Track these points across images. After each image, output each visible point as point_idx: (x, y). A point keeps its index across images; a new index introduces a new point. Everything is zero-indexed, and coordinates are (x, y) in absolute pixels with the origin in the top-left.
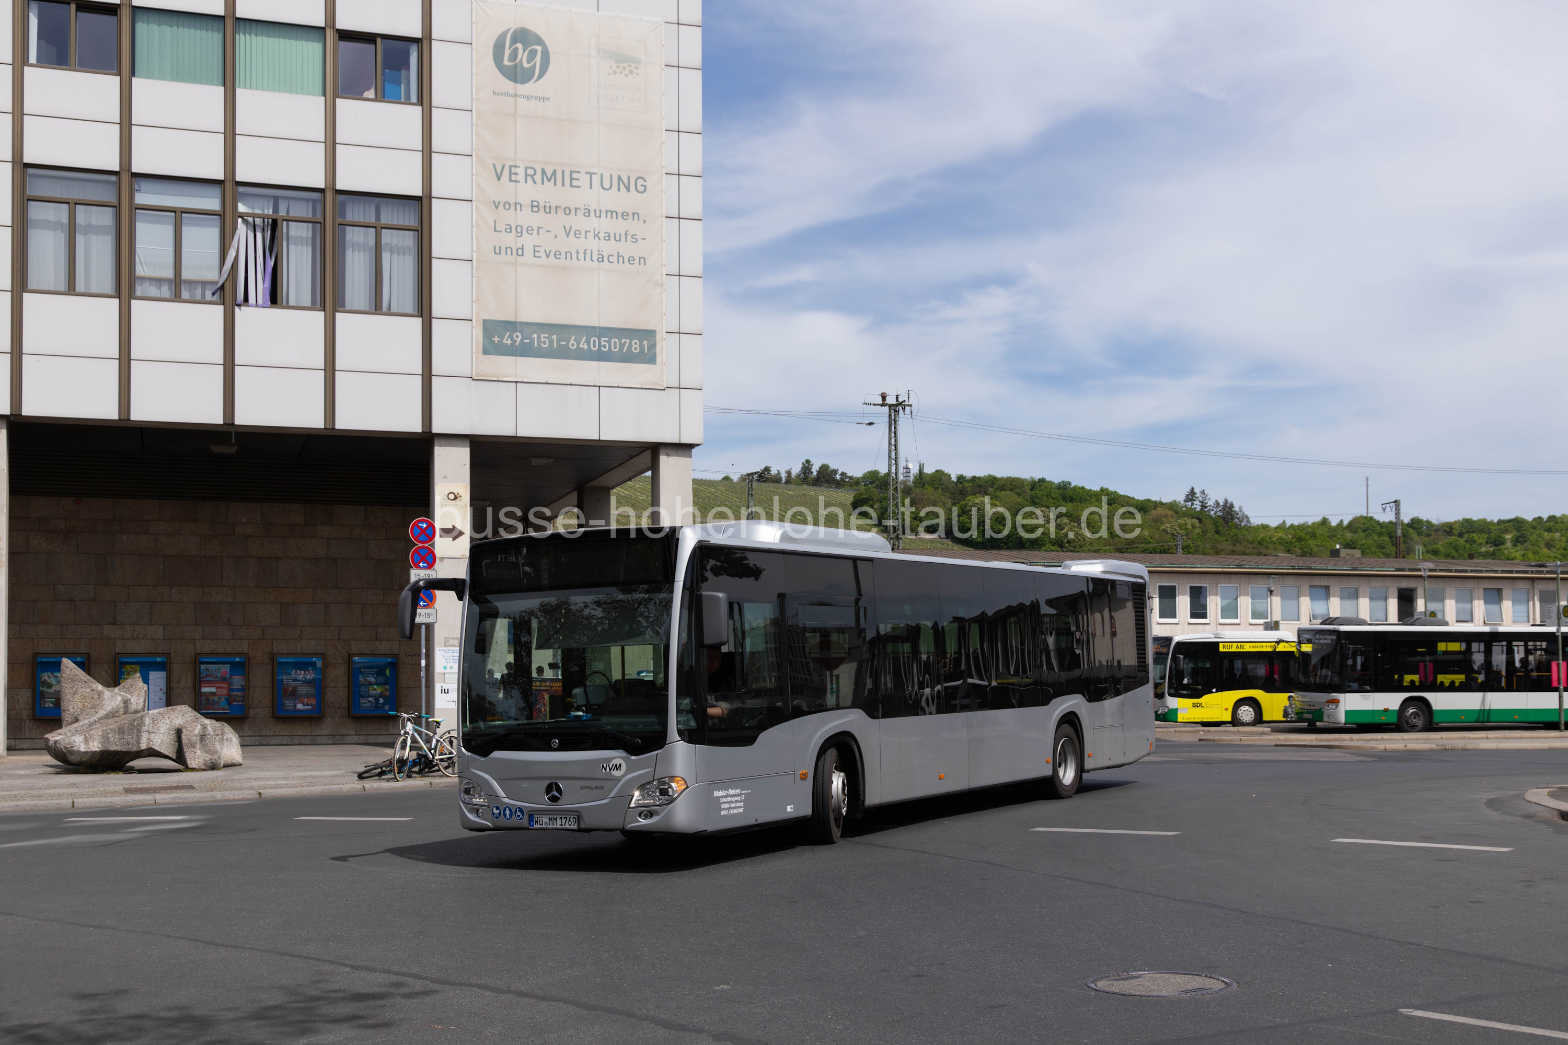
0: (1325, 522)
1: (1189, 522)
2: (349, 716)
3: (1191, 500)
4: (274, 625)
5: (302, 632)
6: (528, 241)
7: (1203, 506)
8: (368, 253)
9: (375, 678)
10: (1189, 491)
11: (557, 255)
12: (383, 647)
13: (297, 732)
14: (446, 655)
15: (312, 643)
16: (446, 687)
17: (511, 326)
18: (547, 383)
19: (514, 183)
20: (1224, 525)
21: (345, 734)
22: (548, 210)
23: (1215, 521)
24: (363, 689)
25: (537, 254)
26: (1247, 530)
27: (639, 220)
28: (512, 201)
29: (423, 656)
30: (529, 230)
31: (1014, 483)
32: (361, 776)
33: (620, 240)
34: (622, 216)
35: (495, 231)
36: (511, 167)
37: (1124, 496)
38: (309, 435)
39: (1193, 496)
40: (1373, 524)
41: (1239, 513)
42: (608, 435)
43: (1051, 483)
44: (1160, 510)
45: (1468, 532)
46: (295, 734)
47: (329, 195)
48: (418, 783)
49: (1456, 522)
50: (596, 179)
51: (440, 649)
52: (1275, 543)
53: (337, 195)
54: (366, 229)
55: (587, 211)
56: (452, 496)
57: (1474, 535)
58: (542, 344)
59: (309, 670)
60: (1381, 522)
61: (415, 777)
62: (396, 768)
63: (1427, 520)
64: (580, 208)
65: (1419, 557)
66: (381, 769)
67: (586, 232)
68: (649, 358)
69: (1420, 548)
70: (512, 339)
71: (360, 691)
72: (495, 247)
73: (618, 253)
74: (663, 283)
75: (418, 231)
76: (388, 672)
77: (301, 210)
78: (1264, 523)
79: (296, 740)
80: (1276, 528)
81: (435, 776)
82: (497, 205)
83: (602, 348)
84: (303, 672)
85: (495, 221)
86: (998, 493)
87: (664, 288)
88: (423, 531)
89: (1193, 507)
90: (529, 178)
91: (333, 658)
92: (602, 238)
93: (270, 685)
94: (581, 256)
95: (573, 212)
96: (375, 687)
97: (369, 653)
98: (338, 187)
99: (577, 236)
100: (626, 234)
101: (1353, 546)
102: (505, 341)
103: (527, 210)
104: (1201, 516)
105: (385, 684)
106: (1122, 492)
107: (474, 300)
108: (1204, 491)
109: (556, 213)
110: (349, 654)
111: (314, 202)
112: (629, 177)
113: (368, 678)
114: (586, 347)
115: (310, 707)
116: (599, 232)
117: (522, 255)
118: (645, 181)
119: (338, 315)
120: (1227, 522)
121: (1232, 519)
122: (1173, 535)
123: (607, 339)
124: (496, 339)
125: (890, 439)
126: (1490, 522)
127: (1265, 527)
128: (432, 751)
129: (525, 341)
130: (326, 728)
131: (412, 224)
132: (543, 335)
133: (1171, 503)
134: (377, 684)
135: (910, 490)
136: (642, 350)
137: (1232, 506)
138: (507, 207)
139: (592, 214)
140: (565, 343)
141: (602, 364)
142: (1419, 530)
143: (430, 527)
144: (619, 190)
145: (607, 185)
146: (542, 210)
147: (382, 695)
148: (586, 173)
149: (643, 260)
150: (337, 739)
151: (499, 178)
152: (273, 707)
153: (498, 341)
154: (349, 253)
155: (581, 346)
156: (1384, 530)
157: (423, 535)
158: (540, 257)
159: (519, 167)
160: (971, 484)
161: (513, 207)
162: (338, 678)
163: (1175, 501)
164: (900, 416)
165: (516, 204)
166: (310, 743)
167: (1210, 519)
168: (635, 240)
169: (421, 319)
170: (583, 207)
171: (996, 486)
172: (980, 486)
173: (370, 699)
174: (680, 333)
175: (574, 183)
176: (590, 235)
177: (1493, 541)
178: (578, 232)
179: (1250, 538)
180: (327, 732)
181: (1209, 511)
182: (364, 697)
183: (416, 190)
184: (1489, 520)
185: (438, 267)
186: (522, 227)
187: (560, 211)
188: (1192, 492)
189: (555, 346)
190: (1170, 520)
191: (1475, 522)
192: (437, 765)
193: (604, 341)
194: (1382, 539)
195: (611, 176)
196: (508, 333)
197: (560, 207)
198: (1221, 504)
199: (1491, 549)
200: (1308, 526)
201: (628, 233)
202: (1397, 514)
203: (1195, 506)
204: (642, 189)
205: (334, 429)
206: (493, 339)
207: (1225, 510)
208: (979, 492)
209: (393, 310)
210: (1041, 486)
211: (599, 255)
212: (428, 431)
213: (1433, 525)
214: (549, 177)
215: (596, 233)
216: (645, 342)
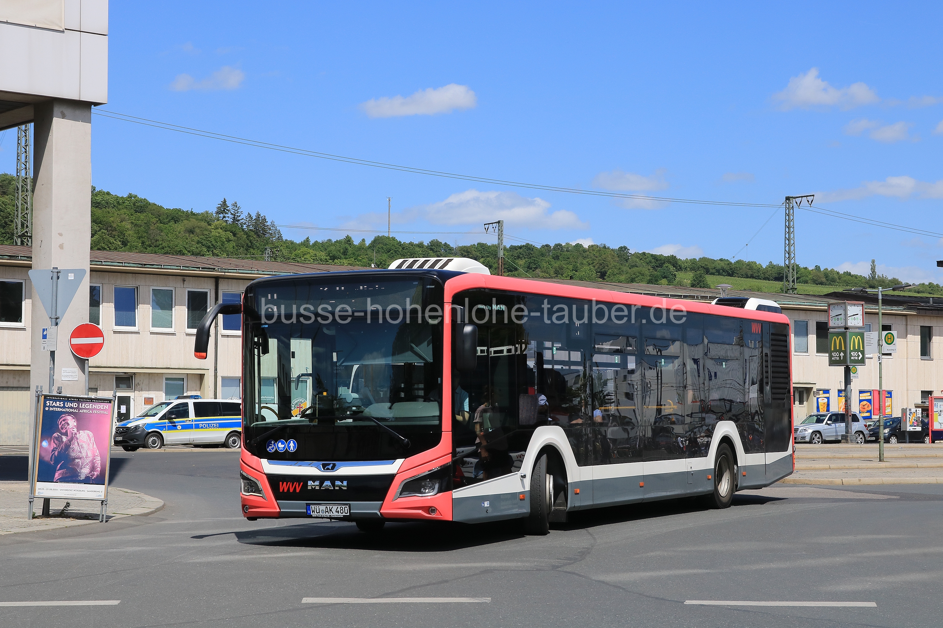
0: (348, 240)
1: (224, 235)
3: (223, 212)
7: (235, 219)
10: (221, 202)
20: (257, 238)
23: (248, 235)
37: (152, 204)
39: (224, 208)
40: (395, 245)
41: (271, 228)
45: (482, 257)
60: (402, 242)
63: (445, 243)
80: (299, 245)
104: (234, 230)
106: (151, 201)
108: (235, 203)
120: (258, 235)
121: (264, 234)
133: (202, 213)
137: (264, 220)
156: (406, 251)
163: (207, 213)
167: (242, 233)
181: (242, 224)
188: (224, 203)
190: (204, 232)
198: (254, 217)
203: (227, 219)
207: (257, 224)
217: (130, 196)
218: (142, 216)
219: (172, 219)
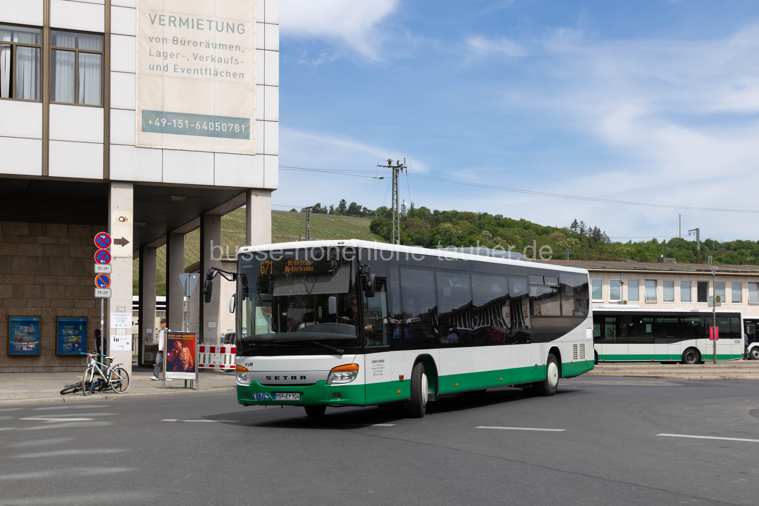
0: (654, 241)
1: (574, 240)
2: (56, 355)
3: (575, 227)
4: (9, 298)
5: (26, 303)
6: (171, 62)
7: (582, 230)
8: (70, 67)
9: (73, 331)
10: (574, 221)
11: (189, 71)
12: (78, 312)
13: (23, 365)
14: (117, 317)
15: (33, 309)
16: (117, 337)
17: (160, 114)
18: (182, 150)
19: (161, 26)
20: (594, 242)
21: (53, 366)
22: (183, 43)
23: (589, 240)
24: (65, 338)
25: (176, 70)
26: (608, 246)
27: (239, 50)
28: (161, 37)
29: (102, 318)
30: (172, 55)
31: (468, 215)
32: (62, 393)
33: (228, 63)
34: (229, 47)
35: (150, 55)
36: (160, 16)
37: (535, 224)
38: (32, 180)
39: (576, 225)
40: (683, 243)
41: (604, 235)
42: (219, 183)
43: (491, 216)
44: (556, 233)
45: (739, 248)
46: (22, 366)
47: (46, 31)
48: (98, 396)
49: (732, 242)
50: (213, 25)
51: (114, 313)
52: (625, 254)
53: (51, 31)
54: (69, 52)
55: (208, 44)
56: (122, 219)
57: (743, 250)
58: (179, 126)
59: (31, 326)
60: (688, 241)
61: (97, 393)
62: (84, 388)
63: (715, 241)
64: (203, 42)
65: (710, 263)
66: (75, 388)
67: (207, 57)
68: (245, 135)
69: (710, 257)
70: (160, 123)
71: (63, 339)
72: (150, 65)
73: (227, 70)
74: (254, 90)
75: (102, 54)
76: (81, 328)
77: (28, 39)
78: (618, 242)
79: (22, 370)
80: (625, 245)
81: (108, 393)
82: (151, 39)
83: (216, 129)
84: (27, 327)
85: (150, 49)
86: (459, 221)
87: (255, 93)
88: (103, 240)
89: (576, 231)
90: (172, 23)
91: (46, 319)
92: (216, 61)
93: (6, 335)
94: (204, 72)
95: (199, 45)
96: (73, 337)
97: (69, 316)
98: (52, 26)
99: (201, 59)
100: (232, 59)
101: (671, 256)
102: (156, 124)
103: (170, 43)
104: (581, 237)
105: (79, 335)
106: (533, 222)
107: (137, 98)
108: (582, 221)
109: (188, 45)
110: (56, 317)
111: (36, 34)
112: (234, 24)
113: (68, 332)
114: (206, 128)
115: (32, 349)
116: (215, 58)
117: (167, 70)
118: (243, 26)
119: (51, 105)
120: (596, 240)
121: (599, 239)
122: (564, 248)
123: (219, 123)
124: (150, 122)
125: (393, 188)
126: (752, 242)
127: (619, 244)
128: (108, 377)
129: (169, 124)
130: (41, 362)
131: (98, 50)
132: (179, 121)
133: (562, 228)
134: (74, 335)
135: (405, 219)
136: (241, 131)
137: (599, 231)
138: (158, 40)
139: (211, 46)
140: (193, 126)
141: (216, 138)
142: (710, 247)
143: (108, 238)
144: (227, 32)
145: (220, 28)
146: (179, 43)
147: (77, 342)
148: (207, 21)
149: (242, 75)
150: (48, 369)
151: (153, 23)
152: (8, 349)
153: (151, 123)
154: (58, 66)
155: (203, 127)
156: (690, 246)
157: (103, 243)
158: (178, 72)
159: (165, 16)
160: (442, 216)
161: (161, 41)
162: (49, 331)
163: (565, 228)
164: (399, 173)
165: (163, 39)
166: (31, 371)
167: (586, 239)
168: (237, 63)
169: (103, 109)
170: (205, 42)
171: (457, 217)
172: (448, 217)
173: (70, 344)
174: (264, 121)
175: (200, 27)
176: (209, 59)
177: (754, 254)
178: (202, 57)
179: (610, 250)
180: (42, 365)
181: (585, 234)
182: (65, 343)
183: (101, 29)
184: (752, 241)
185: (114, 77)
186: (167, 53)
187: (191, 44)
188: (575, 223)
189: (187, 127)
190: (562, 239)
191: (743, 242)
192: (110, 386)
193: (218, 125)
194: (688, 252)
195: (223, 23)
196: (158, 119)
197: (191, 41)
198: (593, 229)
199: (753, 259)
200: (645, 243)
201: (233, 58)
202: (698, 237)
203: (577, 231)
204: (242, 31)
205: (48, 176)
206: (148, 122)
207: (595, 233)
208: (447, 221)
209: (86, 103)
210: (484, 217)
211: (214, 71)
212: (107, 178)
213: (719, 244)
214: (184, 23)
215: (213, 58)
216: (243, 126)
217: (521, 220)
218: (527, 231)
219: (545, 232)
